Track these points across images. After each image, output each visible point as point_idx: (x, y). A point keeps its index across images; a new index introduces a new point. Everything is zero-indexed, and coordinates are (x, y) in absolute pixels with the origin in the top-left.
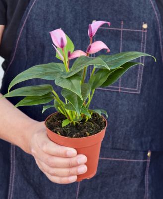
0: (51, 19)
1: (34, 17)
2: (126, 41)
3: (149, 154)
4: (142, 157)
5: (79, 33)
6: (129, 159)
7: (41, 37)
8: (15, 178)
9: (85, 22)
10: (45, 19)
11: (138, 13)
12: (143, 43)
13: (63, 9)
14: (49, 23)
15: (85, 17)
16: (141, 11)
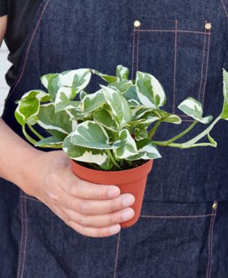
0: (75, 20)
1: (50, 17)
2: (183, 47)
3: (214, 205)
4: (204, 211)
5: (115, 40)
6: (187, 215)
7: (61, 45)
8: (28, 243)
9: (124, 23)
10: (66, 20)
11: (198, 7)
12: (206, 50)
13: (92, 6)
14: (71, 26)
15: (124, 16)
16: (203, 4)
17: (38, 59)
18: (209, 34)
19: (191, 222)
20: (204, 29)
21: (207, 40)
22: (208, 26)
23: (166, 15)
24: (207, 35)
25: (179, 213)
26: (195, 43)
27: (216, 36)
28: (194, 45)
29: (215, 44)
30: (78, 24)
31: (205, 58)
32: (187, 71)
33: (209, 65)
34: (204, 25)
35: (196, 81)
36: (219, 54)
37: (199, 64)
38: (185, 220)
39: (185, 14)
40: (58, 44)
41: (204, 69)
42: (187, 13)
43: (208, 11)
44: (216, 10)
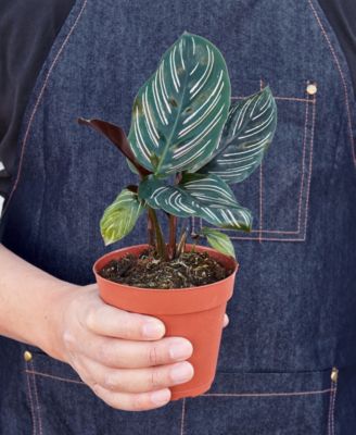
17: (41, 151)
18: (314, 101)
19: (298, 403)
20: (305, 95)
21: (311, 111)
22: (312, 89)
23: (245, 74)
24: (310, 104)
25: (277, 389)
26: (292, 116)
27: (324, 104)
28: (290, 120)
29: (322, 116)
30: (104, 92)
31: (309, 139)
32: (280, 160)
33: (315, 150)
34: (306, 88)
35: (295, 177)
36: (328, 133)
37: (299, 149)
38: (289, 400)
39: (274, 71)
40: (74, 126)
41: (307, 157)
42: (278, 69)
43: (311, 65)
44: (324, 64)
